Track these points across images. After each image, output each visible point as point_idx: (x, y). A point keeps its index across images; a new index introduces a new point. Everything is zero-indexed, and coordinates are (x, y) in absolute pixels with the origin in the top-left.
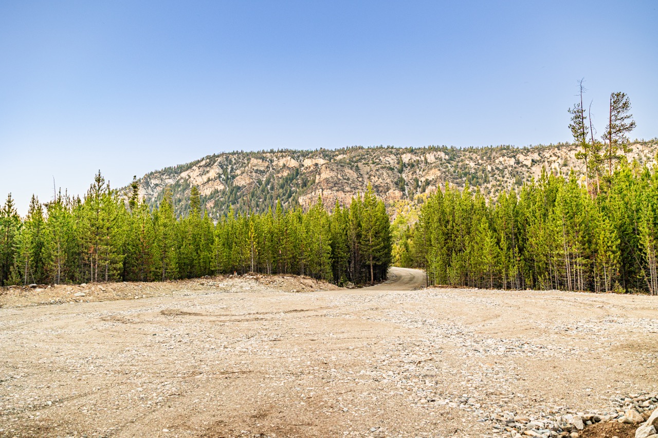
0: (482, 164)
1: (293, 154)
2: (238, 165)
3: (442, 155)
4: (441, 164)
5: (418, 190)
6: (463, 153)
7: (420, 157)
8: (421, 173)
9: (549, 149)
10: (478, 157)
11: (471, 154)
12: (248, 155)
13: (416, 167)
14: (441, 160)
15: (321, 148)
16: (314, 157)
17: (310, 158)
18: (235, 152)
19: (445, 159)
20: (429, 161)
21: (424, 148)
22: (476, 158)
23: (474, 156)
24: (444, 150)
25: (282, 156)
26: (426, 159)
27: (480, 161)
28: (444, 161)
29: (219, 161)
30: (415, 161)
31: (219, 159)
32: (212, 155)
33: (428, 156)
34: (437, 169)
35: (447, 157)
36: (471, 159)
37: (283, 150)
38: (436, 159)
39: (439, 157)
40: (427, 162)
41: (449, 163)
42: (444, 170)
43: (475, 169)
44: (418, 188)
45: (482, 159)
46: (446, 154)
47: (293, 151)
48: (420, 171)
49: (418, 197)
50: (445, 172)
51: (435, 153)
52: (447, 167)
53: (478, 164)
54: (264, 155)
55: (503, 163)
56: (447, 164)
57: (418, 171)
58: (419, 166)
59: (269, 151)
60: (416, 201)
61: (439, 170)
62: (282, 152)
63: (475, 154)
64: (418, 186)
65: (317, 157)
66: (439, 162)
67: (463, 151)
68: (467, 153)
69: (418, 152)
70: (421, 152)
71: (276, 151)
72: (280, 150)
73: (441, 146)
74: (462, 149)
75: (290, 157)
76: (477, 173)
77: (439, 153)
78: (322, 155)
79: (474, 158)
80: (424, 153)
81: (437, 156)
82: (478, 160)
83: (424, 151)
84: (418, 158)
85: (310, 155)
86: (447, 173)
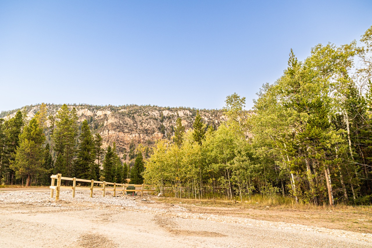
0: (212, 119)
1: (90, 107)
2: (48, 113)
3: (188, 112)
4: (188, 118)
5: (173, 133)
6: (200, 112)
7: (174, 113)
8: (175, 122)
9: (250, 112)
10: (210, 115)
11: (205, 113)
12: (57, 107)
13: (172, 119)
14: (188, 116)
15: (109, 105)
16: (104, 110)
17: (102, 110)
18: (48, 104)
19: (190, 115)
20: (180, 116)
21: (177, 108)
22: (208, 115)
23: (207, 114)
24: (189, 109)
25: (82, 108)
26: (178, 114)
27: (211, 117)
28: (189, 116)
29: (34, 109)
30: (171, 115)
31: (35, 108)
32: (30, 105)
33: (179, 112)
34: (185, 121)
35: (191, 114)
36: (205, 116)
37: (83, 105)
38: (184, 114)
39: (186, 113)
40: (178, 116)
41: (192, 117)
42: (190, 121)
43: (208, 122)
44: (173, 132)
45: (212, 116)
46: (190, 112)
47: (89, 106)
48: (174, 121)
49: (174, 138)
50: (190, 123)
51: (183, 111)
52: (191, 120)
53: (210, 119)
54: (69, 107)
55: (224, 119)
56: (191, 118)
57: (173, 121)
58: (174, 118)
59: (73, 104)
60: (172, 140)
61: (187, 121)
62: (82, 105)
63: (207, 113)
64: (173, 131)
65: (106, 110)
66: (186, 117)
67: (200, 111)
68: (202, 112)
69: (173, 110)
70: (175, 110)
71: (78, 105)
72: (81, 104)
73: (187, 107)
74: (200, 110)
75: (87, 109)
76: (209, 124)
77: (186, 111)
78: (110, 109)
79: (207, 115)
80: (177, 111)
81: (185, 113)
82: (209, 117)
83: (176, 110)
84: (173, 113)
85: (102, 108)
86: (191, 123)
